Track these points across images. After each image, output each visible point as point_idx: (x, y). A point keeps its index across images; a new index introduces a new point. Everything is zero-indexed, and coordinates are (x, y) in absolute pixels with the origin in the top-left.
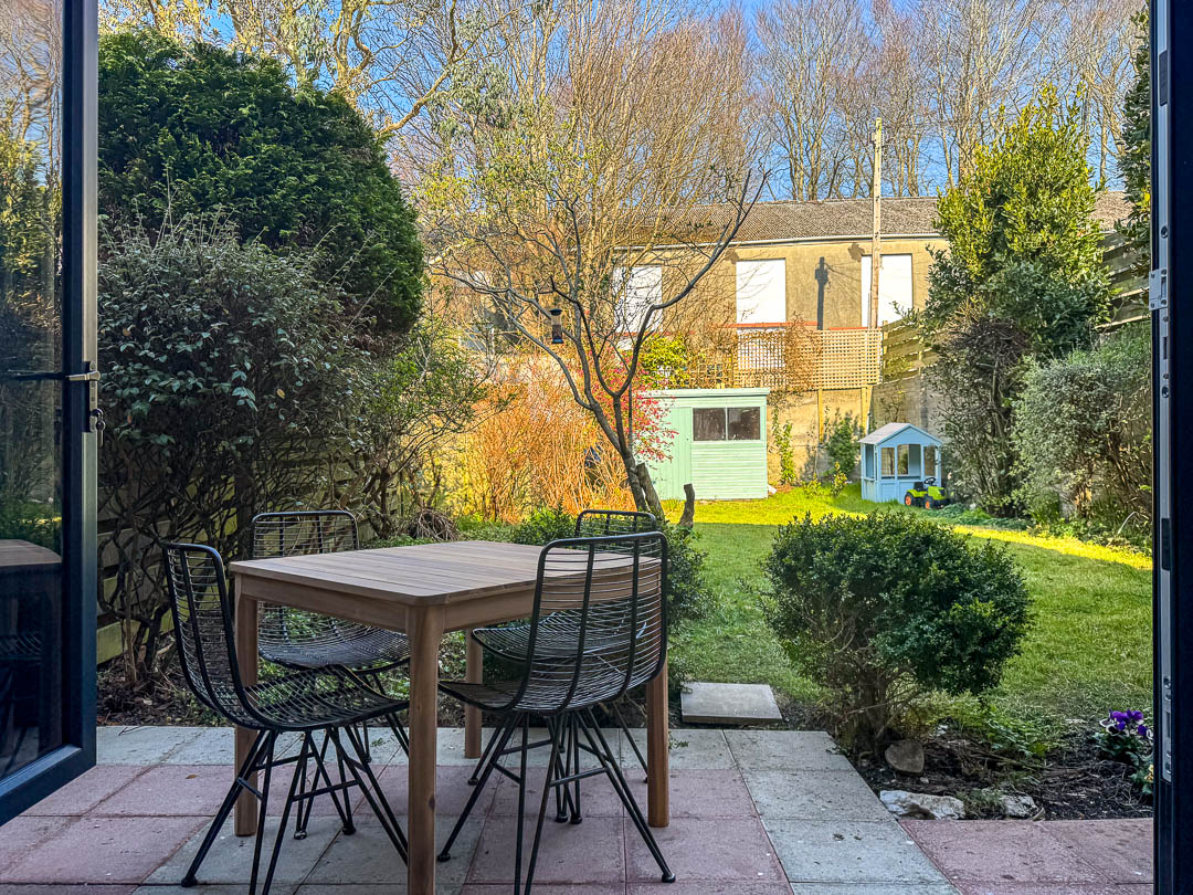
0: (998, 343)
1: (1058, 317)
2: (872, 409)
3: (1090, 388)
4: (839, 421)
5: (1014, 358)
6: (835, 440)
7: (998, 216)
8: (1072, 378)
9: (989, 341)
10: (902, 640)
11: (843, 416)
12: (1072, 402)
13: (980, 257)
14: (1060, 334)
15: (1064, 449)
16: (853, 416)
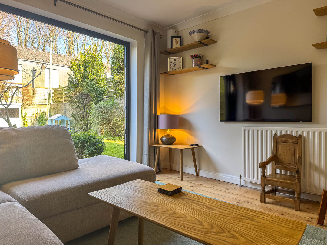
0: (85, 98)
1: (98, 94)
2: (50, 110)
3: (105, 110)
4: (41, 113)
5: (89, 101)
6: (39, 118)
7: (85, 69)
8: (101, 107)
9: (83, 97)
10: (89, 151)
11: (42, 112)
12: (101, 112)
13: (81, 78)
14: (98, 98)
15: (100, 121)
16: (45, 112)
